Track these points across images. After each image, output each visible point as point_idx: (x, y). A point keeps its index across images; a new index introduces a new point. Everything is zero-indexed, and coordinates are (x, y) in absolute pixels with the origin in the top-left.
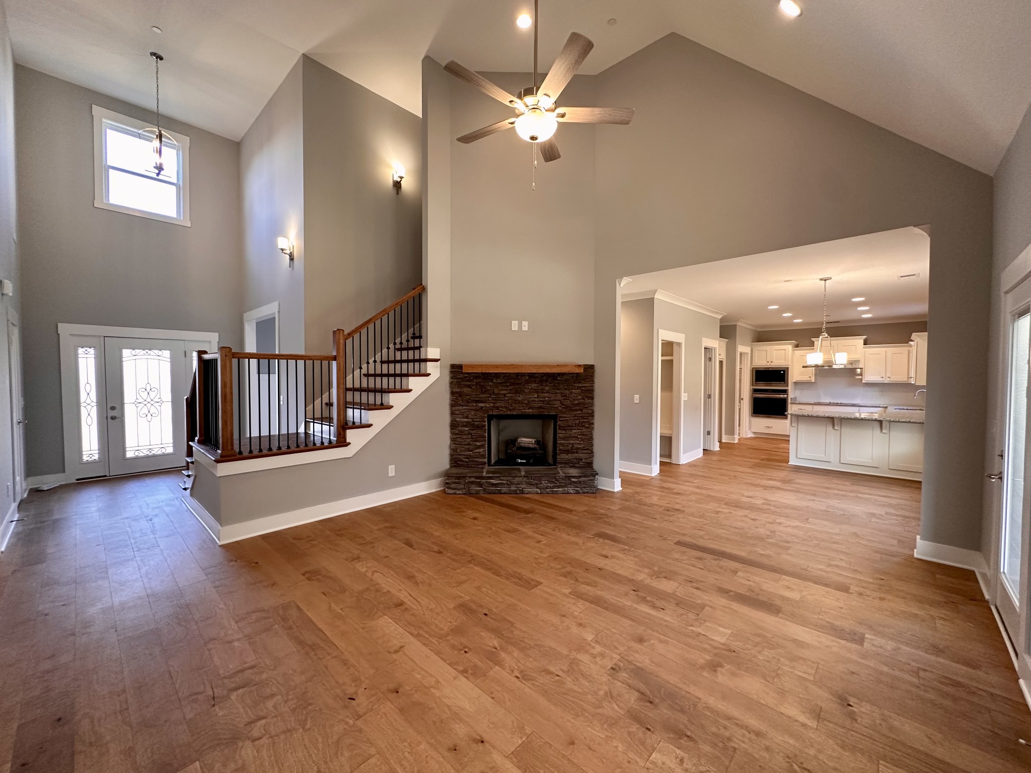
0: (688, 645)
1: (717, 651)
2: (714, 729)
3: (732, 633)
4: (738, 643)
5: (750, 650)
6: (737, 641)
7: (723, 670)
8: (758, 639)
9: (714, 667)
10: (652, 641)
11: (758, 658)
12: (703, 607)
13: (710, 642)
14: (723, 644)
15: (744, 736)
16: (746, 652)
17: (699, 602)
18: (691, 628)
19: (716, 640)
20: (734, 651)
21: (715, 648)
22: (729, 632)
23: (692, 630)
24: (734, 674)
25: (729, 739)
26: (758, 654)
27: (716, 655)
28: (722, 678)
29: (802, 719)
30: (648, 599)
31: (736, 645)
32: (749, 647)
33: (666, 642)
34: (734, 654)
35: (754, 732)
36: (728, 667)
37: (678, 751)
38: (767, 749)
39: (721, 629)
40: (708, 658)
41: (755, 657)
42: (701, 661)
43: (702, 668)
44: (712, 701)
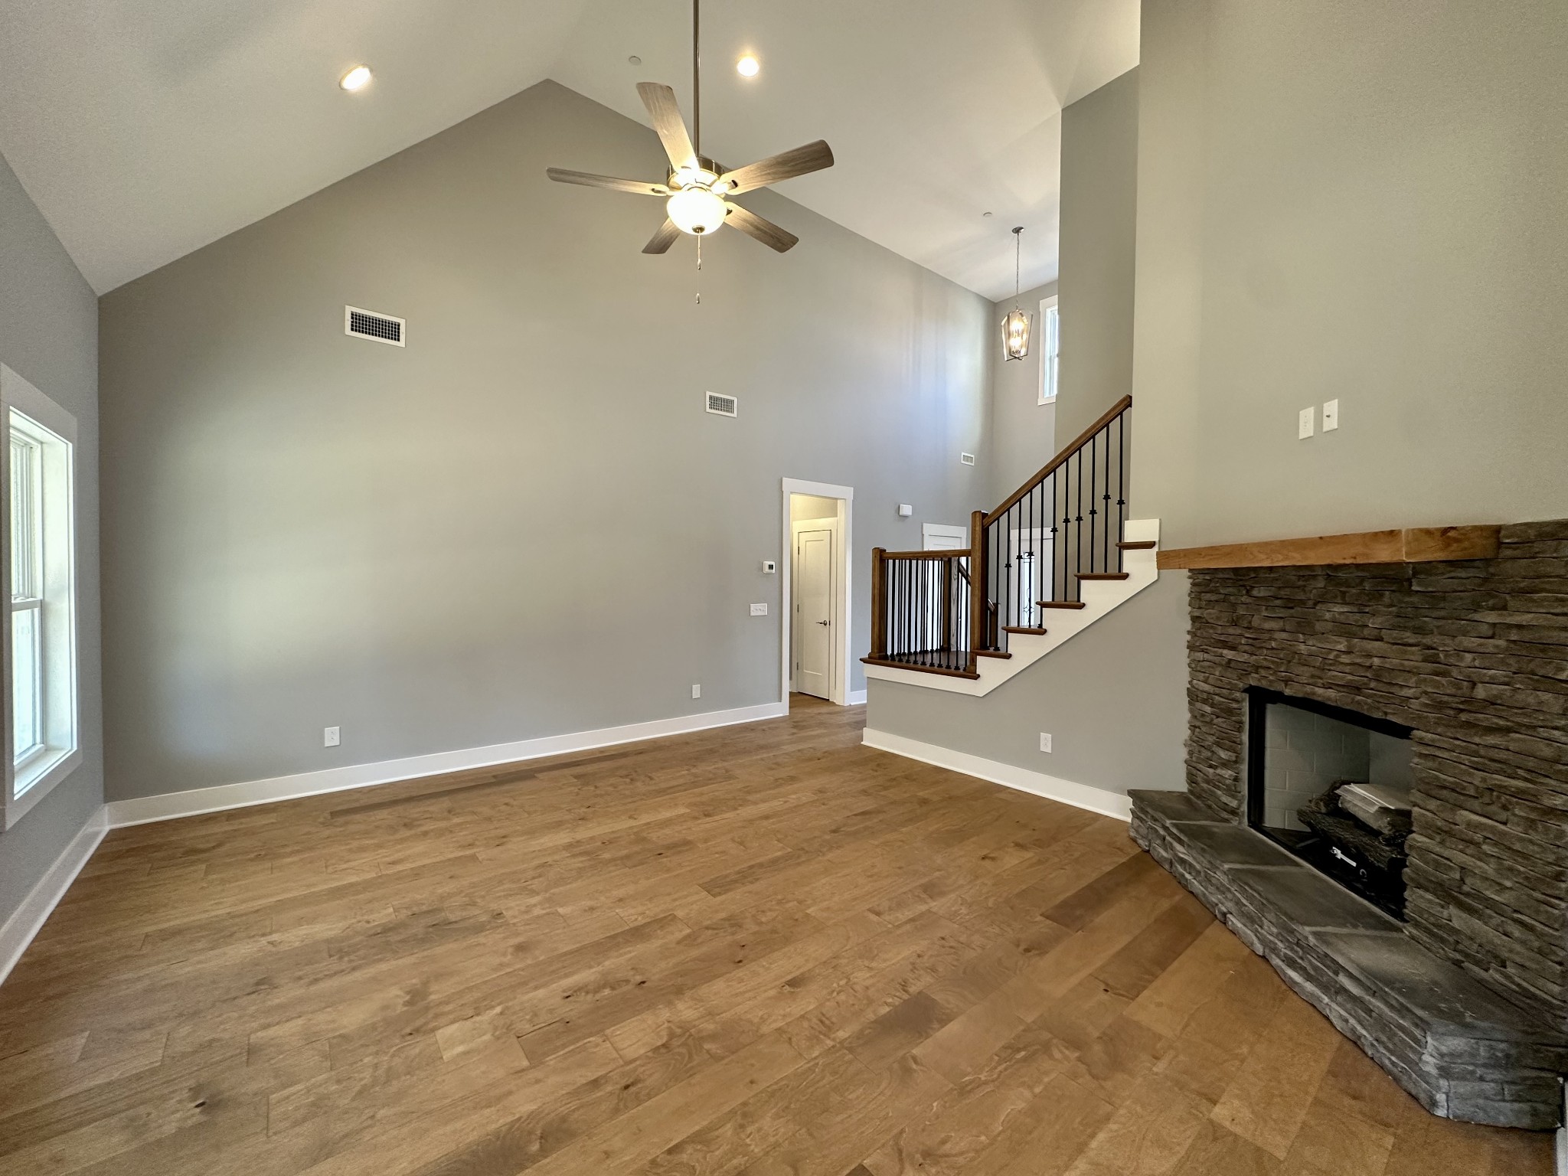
0: (470, 989)
1: (430, 1015)
2: (361, 953)
3: (442, 1058)
4: (417, 1050)
5: (393, 1056)
6: (420, 1053)
7: (401, 1001)
8: (395, 1085)
9: (416, 996)
10: (509, 957)
11: (370, 1055)
12: (535, 1058)
13: (451, 1017)
14: (433, 1030)
15: (328, 970)
16: (395, 1049)
17: (551, 1060)
18: (498, 1009)
19: (449, 1027)
20: (411, 1034)
21: (436, 1016)
22: (447, 1055)
23: (493, 1007)
24: (385, 1008)
25: (341, 958)
26: (376, 1061)
27: (427, 1008)
28: (395, 994)
29: (271, 1032)
30: (607, 992)
31: (417, 1047)
32: (397, 1060)
33: (495, 970)
34: (408, 1030)
35: (321, 979)
36: (400, 1009)
37: (376, 923)
38: (300, 978)
39: (460, 1049)
40: (433, 997)
41: (377, 1053)
42: (434, 987)
43: (426, 984)
44: (383, 967)
